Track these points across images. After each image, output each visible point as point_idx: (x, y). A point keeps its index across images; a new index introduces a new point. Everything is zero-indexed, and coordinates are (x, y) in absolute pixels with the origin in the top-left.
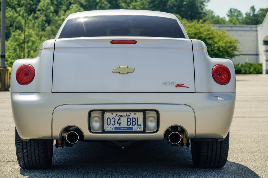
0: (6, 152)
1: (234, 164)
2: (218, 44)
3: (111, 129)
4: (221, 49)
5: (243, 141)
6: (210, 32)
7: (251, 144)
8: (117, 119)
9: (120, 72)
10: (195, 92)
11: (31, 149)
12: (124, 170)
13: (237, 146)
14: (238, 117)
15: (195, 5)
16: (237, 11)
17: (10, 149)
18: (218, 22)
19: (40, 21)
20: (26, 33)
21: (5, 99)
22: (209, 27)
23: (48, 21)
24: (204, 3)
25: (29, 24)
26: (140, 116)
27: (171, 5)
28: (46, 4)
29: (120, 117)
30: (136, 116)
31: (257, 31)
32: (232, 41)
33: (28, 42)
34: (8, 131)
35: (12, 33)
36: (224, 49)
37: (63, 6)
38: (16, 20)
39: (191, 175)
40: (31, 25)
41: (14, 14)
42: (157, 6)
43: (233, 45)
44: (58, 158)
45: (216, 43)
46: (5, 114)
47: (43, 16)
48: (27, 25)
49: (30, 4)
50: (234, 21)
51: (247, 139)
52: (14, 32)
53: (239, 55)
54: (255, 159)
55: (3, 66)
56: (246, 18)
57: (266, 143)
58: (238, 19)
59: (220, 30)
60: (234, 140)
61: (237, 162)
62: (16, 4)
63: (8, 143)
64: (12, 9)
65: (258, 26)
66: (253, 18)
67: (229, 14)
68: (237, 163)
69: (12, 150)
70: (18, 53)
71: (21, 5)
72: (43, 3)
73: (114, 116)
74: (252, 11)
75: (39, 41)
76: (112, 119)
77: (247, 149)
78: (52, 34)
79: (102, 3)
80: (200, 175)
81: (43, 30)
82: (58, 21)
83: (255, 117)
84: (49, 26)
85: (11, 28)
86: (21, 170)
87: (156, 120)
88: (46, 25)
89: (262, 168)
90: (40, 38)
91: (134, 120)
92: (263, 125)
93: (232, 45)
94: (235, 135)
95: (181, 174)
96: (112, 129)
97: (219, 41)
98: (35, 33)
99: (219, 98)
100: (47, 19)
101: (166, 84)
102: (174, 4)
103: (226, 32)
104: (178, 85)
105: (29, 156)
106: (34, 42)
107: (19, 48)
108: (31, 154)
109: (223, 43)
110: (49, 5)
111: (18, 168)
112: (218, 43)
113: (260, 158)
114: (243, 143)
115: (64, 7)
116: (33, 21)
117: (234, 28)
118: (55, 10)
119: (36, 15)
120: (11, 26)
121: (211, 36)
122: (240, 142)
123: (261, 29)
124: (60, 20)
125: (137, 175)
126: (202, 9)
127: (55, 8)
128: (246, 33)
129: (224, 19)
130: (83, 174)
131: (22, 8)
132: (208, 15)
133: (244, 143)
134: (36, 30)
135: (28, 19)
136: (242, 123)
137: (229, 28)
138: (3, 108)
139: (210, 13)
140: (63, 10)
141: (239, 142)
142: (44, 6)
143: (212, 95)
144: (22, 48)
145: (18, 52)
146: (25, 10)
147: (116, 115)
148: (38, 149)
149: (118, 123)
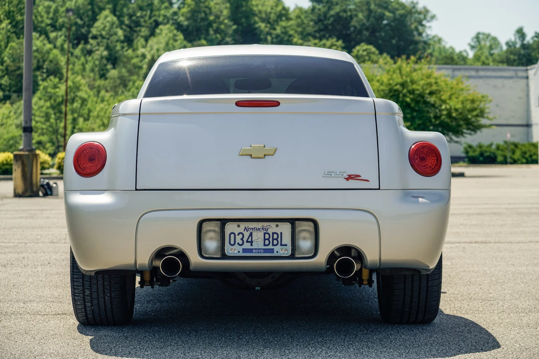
0: (50, 300)
1: (452, 318)
2: (448, 104)
3: (236, 252)
4: (454, 115)
5: (475, 281)
6: (433, 81)
7: (489, 286)
8: (247, 234)
9: (251, 155)
10: (379, 189)
11: (98, 288)
12: (258, 327)
13: (464, 290)
14: (476, 242)
15: (406, 26)
16: (490, 38)
17: (56, 294)
18: (451, 60)
19: (97, 59)
20: (70, 83)
21: (33, 212)
22: (430, 71)
23: (113, 60)
24: (424, 22)
25: (74, 64)
26: (286, 229)
27: (358, 27)
28: (108, 25)
29: (251, 231)
30: (278, 230)
31: (527, 78)
32: (476, 99)
33: (73, 101)
34: (48, 266)
35: (40, 82)
36: (461, 114)
37: (143, 29)
38: (48, 57)
39: (375, 335)
40: (78, 67)
41: (44, 45)
42: (330, 27)
43: (478, 106)
44: (142, 308)
45: (444, 102)
46: (38, 237)
47: (102, 49)
48: (70, 66)
49: (76, 24)
50: (483, 58)
51: (483, 279)
52: (43, 80)
53: (491, 125)
54: (491, 311)
55: (28, 148)
56: (507, 51)
57: (517, 285)
58: (492, 55)
59: (453, 77)
60: (461, 279)
61: (458, 315)
62: (48, 25)
63: (51, 285)
64: (40, 36)
65: (529, 67)
66: (522, 52)
67: (473, 44)
68: (460, 316)
69: (60, 296)
70: (52, 123)
71: (58, 27)
72: (103, 23)
73: (241, 229)
74: (519, 37)
75: (95, 99)
76: (238, 235)
77: (480, 295)
78: (120, 84)
79: (221, 23)
80: (391, 334)
81: (103, 76)
82: (132, 58)
83: (508, 243)
84: (114, 68)
85: (38, 73)
86: (80, 327)
87: (314, 238)
88: (109, 66)
89: (501, 324)
90: (96, 93)
91: (275, 237)
92: (519, 255)
93: (475, 105)
94: (464, 271)
95: (358, 332)
96: (239, 252)
97: (450, 98)
98: (86, 83)
99: (420, 199)
100: (110, 55)
101: (329, 174)
102: (364, 24)
103: (465, 81)
104: (350, 177)
105: (95, 302)
106: (84, 101)
107: (55, 114)
108: (98, 298)
109: (458, 102)
110: (114, 26)
111: (74, 324)
112: (448, 101)
113: (502, 308)
114: (475, 284)
115: (144, 31)
116: (83, 59)
117: (482, 73)
118: (125, 36)
119: (89, 47)
120: (39, 68)
121: (434, 88)
122: (470, 282)
123: (535, 74)
124: (137, 56)
125: (282, 335)
126: (420, 34)
127: (126, 33)
128: (506, 82)
129: (465, 54)
130: (188, 333)
131: (60, 33)
132: (431, 47)
133: (477, 285)
134: (89, 77)
135: (72, 54)
136: (481, 252)
137: (473, 73)
138: (33, 228)
139: (435, 42)
140: (142, 37)
141: (468, 283)
142: (103, 29)
143: (409, 194)
144: (61, 112)
145: (52, 120)
146: (65, 37)
147: (245, 229)
148: (110, 290)
149: (249, 242)
